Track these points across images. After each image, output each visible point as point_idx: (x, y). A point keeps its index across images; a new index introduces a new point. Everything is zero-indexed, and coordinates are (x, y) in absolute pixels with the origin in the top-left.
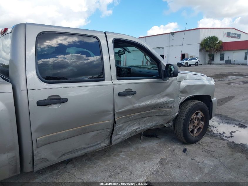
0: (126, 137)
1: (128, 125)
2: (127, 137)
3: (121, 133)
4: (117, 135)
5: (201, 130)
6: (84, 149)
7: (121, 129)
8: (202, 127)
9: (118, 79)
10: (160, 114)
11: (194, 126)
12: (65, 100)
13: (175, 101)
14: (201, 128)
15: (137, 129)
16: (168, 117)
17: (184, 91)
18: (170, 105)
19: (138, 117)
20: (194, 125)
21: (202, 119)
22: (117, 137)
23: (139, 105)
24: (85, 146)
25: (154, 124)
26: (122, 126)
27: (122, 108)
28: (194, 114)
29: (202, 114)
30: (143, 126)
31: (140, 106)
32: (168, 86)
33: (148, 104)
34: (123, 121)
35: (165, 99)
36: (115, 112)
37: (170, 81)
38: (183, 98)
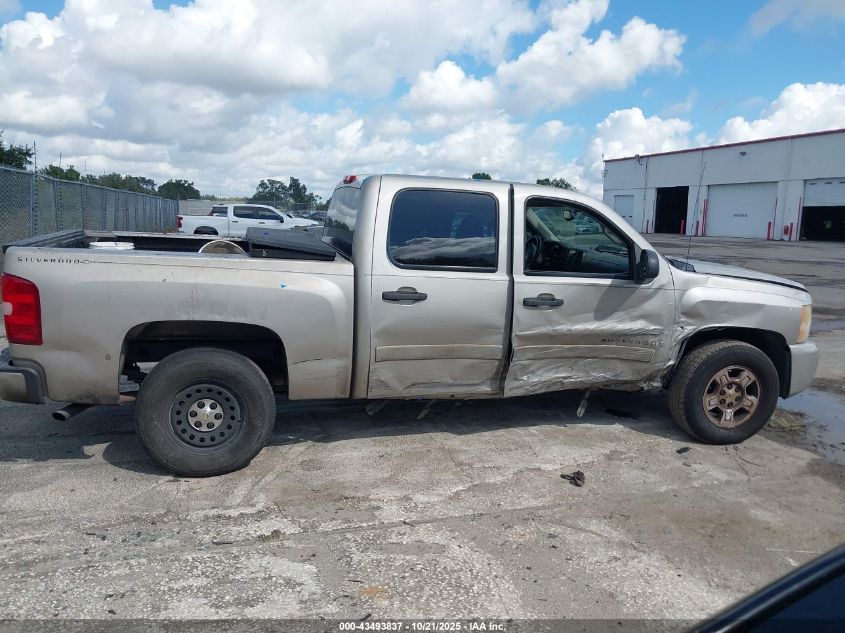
0: (536, 388)
1: (544, 366)
2: (541, 388)
3: (525, 378)
4: (517, 379)
5: (748, 417)
6: (450, 386)
7: (525, 369)
8: (752, 411)
9: (526, 274)
10: (623, 356)
11: (722, 402)
12: (422, 297)
13: (666, 332)
14: (747, 412)
15: (566, 378)
16: (645, 366)
17: (692, 312)
18: (651, 340)
19: (566, 354)
20: (725, 401)
21: (751, 390)
22: (517, 383)
23: (569, 328)
24: (451, 381)
25: (609, 375)
26: (529, 365)
27: (529, 329)
28: (725, 372)
29: (753, 378)
30: (580, 375)
31: (570, 330)
32: (649, 297)
33: (592, 330)
34: (530, 355)
35: (639, 325)
36: (513, 334)
37: (655, 286)
38: (690, 329)
